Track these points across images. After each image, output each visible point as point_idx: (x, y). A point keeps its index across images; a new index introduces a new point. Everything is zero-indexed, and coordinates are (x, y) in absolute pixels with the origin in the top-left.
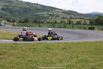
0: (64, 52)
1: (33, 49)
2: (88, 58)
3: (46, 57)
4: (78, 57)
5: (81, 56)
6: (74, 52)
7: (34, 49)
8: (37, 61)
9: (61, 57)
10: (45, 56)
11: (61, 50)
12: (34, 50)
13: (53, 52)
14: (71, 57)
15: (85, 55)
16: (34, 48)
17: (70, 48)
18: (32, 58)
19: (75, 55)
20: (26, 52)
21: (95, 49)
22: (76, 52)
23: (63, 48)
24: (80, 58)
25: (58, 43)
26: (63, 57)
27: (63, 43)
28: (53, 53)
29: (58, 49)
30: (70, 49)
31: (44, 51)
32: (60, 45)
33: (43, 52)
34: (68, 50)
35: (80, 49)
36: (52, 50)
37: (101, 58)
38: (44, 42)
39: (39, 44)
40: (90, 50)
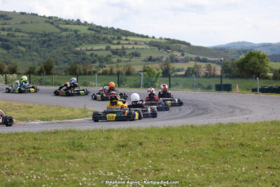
0: (121, 157)
1: (32, 151)
2: (186, 172)
3: (63, 174)
4: (158, 170)
5: (166, 167)
6: (148, 155)
7: (34, 148)
8: (34, 184)
9: (106, 173)
10: (61, 168)
11: (114, 151)
12: (33, 153)
13: (87, 158)
14: (137, 170)
15: (179, 163)
16: (36, 146)
17: (141, 144)
18: (22, 175)
19: (150, 164)
20: (8, 160)
21: (212, 145)
22: (155, 155)
23: (121, 144)
24: (162, 174)
25: (109, 131)
26: (114, 170)
27: (122, 131)
28: (88, 160)
29: (105, 148)
30: (139, 148)
31: (61, 154)
32: (115, 136)
33: (58, 158)
34: (132, 150)
35: (170, 146)
36: (87, 150)
37: (224, 171)
38: (68, 128)
39: (55, 133)
40: (198, 148)
